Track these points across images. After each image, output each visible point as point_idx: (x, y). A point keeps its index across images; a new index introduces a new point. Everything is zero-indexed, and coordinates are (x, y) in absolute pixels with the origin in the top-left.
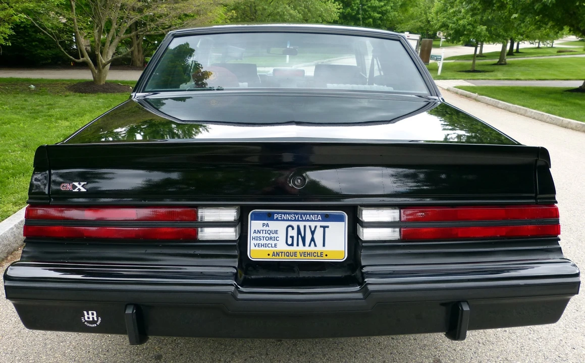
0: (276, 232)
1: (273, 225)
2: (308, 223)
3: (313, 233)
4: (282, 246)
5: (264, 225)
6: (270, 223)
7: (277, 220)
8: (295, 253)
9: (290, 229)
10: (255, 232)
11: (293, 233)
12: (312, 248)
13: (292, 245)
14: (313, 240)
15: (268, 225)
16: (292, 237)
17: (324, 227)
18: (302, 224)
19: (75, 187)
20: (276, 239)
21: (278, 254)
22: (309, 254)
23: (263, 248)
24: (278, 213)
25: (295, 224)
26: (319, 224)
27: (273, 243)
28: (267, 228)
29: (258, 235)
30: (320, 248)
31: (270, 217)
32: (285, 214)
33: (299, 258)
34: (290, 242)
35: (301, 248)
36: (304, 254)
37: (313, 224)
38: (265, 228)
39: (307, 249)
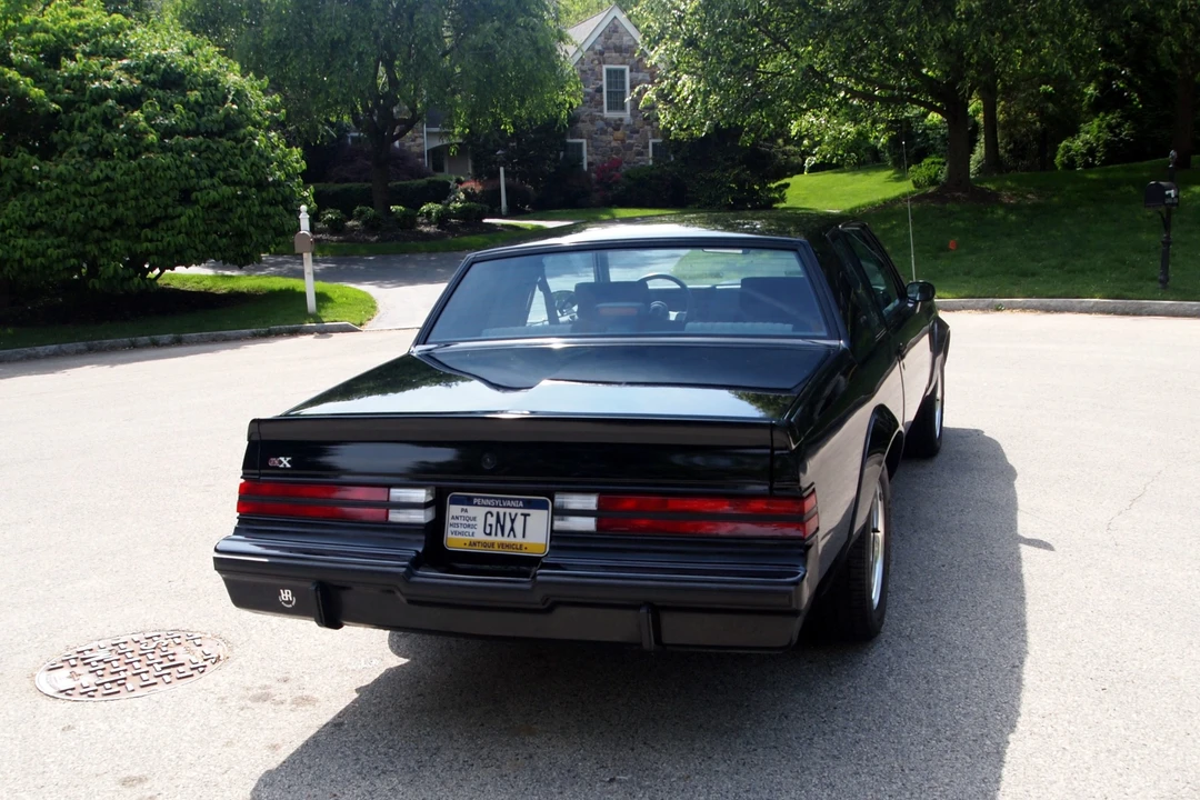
0: (474, 519)
1: (473, 511)
2: (508, 510)
3: (513, 521)
4: (480, 536)
5: (462, 510)
6: (468, 508)
7: (476, 505)
8: (493, 544)
9: (489, 515)
10: (453, 518)
11: (492, 520)
12: (511, 540)
13: (490, 534)
14: (512, 529)
15: (466, 511)
16: (491, 525)
17: (525, 515)
18: (501, 511)
19: (281, 462)
20: (474, 527)
21: (475, 544)
22: (508, 546)
23: (460, 537)
24: (477, 497)
25: (494, 510)
26: (520, 511)
27: (471, 531)
28: (465, 514)
29: (456, 521)
30: (519, 539)
31: (469, 501)
32: (485, 498)
33: (496, 550)
34: (488, 531)
35: (499, 539)
36: (502, 545)
37: (513, 511)
38: (464, 514)
39: (505, 539)
